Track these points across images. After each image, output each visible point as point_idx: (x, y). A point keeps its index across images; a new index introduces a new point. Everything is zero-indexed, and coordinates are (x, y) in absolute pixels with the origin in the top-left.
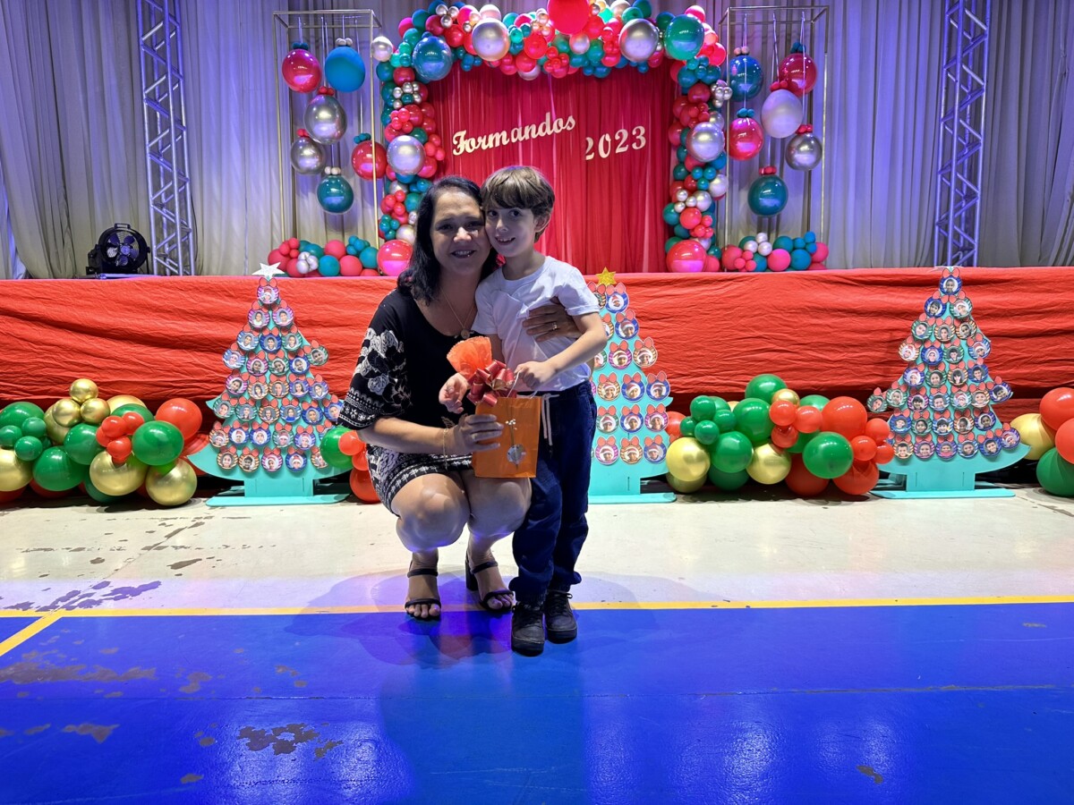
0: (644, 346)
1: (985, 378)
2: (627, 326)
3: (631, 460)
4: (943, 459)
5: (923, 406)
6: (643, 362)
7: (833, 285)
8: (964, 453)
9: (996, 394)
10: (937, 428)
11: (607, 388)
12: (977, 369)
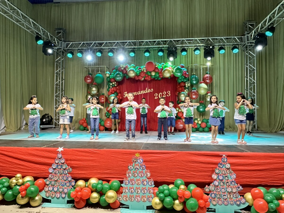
0: (147, 172)
1: (235, 184)
2: (143, 167)
3: (144, 201)
4: (225, 205)
5: (219, 191)
6: (147, 176)
7: (197, 156)
8: (231, 204)
9: (238, 189)
10: (223, 197)
11: (138, 182)
12: (233, 182)
